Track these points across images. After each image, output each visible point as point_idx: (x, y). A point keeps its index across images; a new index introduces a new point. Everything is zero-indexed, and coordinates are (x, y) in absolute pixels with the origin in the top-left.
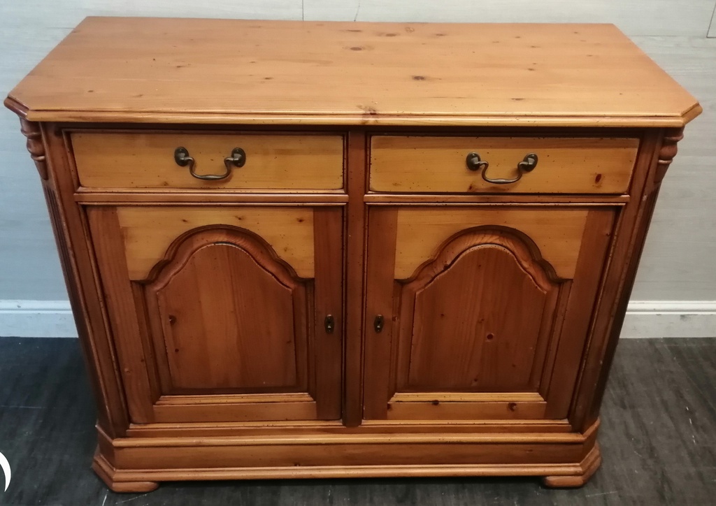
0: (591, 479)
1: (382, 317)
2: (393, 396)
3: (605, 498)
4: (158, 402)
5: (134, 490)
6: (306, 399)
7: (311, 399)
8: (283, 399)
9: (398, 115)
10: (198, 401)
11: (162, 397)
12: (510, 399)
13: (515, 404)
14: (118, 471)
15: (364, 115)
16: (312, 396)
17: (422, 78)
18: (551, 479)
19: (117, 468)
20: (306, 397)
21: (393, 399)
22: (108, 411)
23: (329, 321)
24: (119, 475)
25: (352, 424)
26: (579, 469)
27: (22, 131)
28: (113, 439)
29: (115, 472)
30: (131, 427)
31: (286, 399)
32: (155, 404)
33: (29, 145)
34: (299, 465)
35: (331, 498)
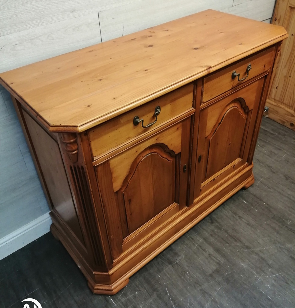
1: (201, 156)
3: (261, 182)
4: (123, 243)
5: (122, 288)
6: (175, 205)
7: (177, 204)
8: (168, 210)
10: (138, 232)
11: (124, 239)
12: (233, 165)
13: (234, 166)
14: (112, 285)
15: (207, 69)
16: (177, 203)
18: (246, 186)
19: (111, 284)
20: (175, 204)
21: (202, 186)
23: (185, 167)
24: (114, 286)
26: (253, 177)
28: (108, 272)
30: (114, 262)
32: (122, 245)
34: (176, 233)
35: (190, 237)
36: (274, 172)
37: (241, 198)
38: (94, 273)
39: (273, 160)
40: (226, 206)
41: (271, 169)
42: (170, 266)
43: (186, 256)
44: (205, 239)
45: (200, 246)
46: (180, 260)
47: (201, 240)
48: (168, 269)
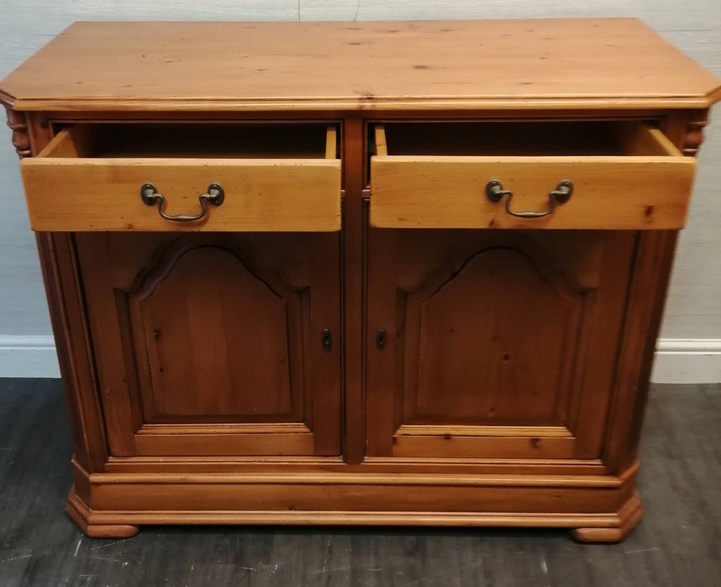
0: (630, 533)
1: (384, 332)
2: (398, 429)
4: (140, 431)
5: (111, 535)
6: (303, 431)
7: (308, 430)
8: (276, 430)
9: (397, 100)
10: (183, 431)
11: (145, 425)
12: (532, 434)
13: (539, 440)
14: (94, 512)
15: (361, 99)
16: (308, 427)
17: (424, 67)
18: (583, 531)
19: (93, 509)
20: (301, 428)
21: (400, 432)
22: (86, 440)
23: (327, 337)
24: (95, 516)
25: (353, 461)
26: (616, 521)
27: (9, 123)
28: (90, 473)
29: (91, 514)
30: (110, 461)
31: (280, 430)
32: (137, 434)
33: (14, 140)
34: (295, 510)
35: (331, 548)
38: (72, 461)
42: (231, 566)
44: (355, 573)
46: (262, 570)
47: (346, 567)
48: (222, 569)
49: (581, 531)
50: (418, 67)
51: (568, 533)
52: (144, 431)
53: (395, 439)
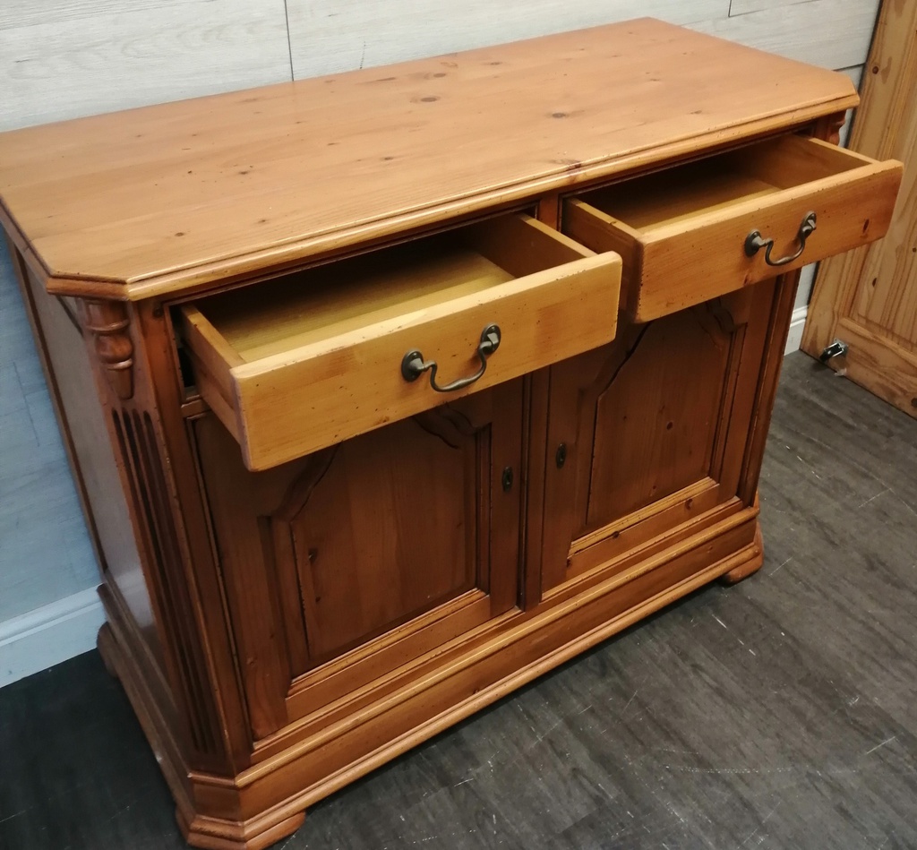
2: (569, 548)
3: (786, 568)
4: (290, 692)
5: (278, 837)
6: (478, 596)
7: (483, 594)
8: (450, 610)
10: (344, 664)
11: (294, 680)
12: (685, 496)
13: (691, 500)
14: (246, 823)
15: (569, 170)
16: (482, 590)
17: (563, 115)
18: (733, 573)
19: (243, 820)
20: (476, 594)
21: (572, 551)
22: (227, 737)
23: (507, 476)
24: (251, 826)
26: (757, 548)
28: (232, 777)
29: (243, 827)
30: (256, 748)
31: (453, 608)
32: (287, 696)
34: (479, 690)
35: (526, 712)
36: (832, 543)
37: (711, 611)
38: (190, 775)
39: (836, 505)
40: (657, 628)
41: (825, 533)
42: (443, 791)
43: (498, 764)
44: (570, 723)
45: (551, 742)
46: (478, 774)
47: (557, 724)
48: (435, 800)
49: (731, 573)
50: (557, 116)
51: (722, 581)
52: (296, 688)
53: (569, 561)
